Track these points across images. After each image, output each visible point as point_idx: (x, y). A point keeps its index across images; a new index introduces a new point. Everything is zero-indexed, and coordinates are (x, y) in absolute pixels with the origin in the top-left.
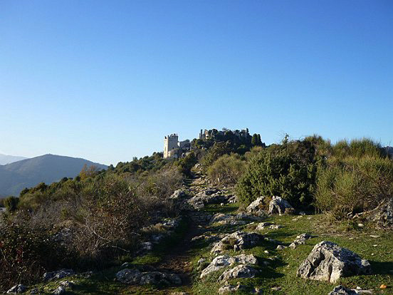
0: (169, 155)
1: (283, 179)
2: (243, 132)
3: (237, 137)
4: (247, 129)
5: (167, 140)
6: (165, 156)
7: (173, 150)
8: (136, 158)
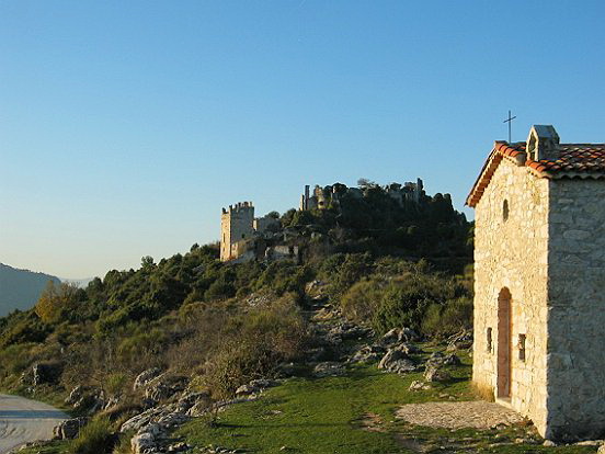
0: (235, 253)
1: (411, 313)
2: (409, 187)
3: (395, 202)
4: (420, 181)
5: (229, 216)
6: (225, 255)
7: (243, 242)
8: (150, 260)
